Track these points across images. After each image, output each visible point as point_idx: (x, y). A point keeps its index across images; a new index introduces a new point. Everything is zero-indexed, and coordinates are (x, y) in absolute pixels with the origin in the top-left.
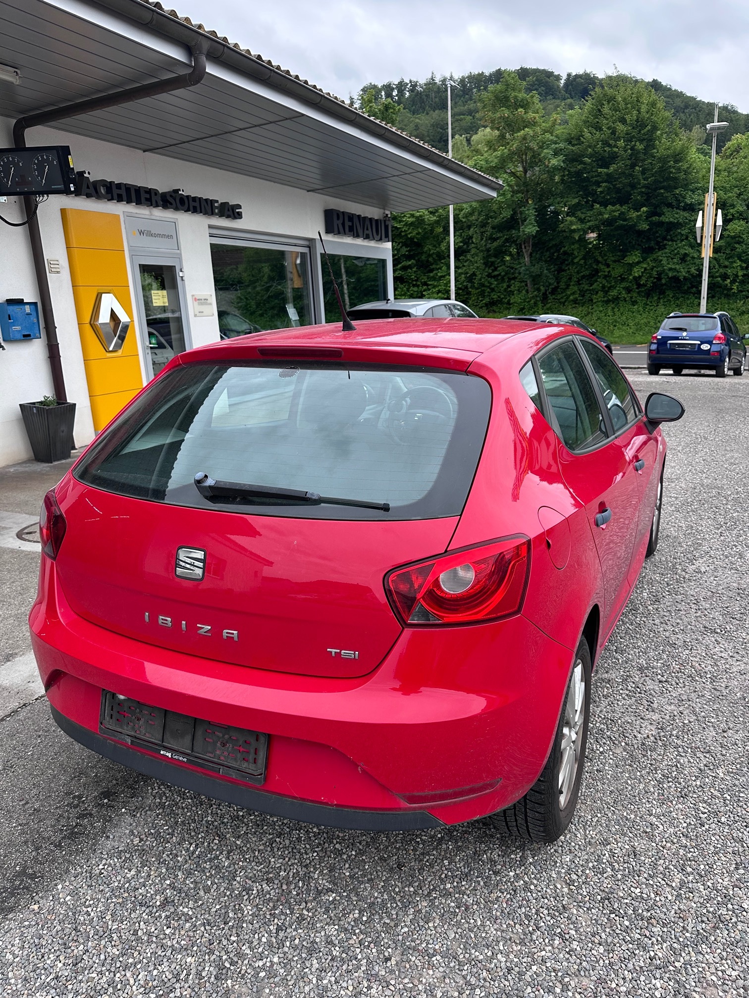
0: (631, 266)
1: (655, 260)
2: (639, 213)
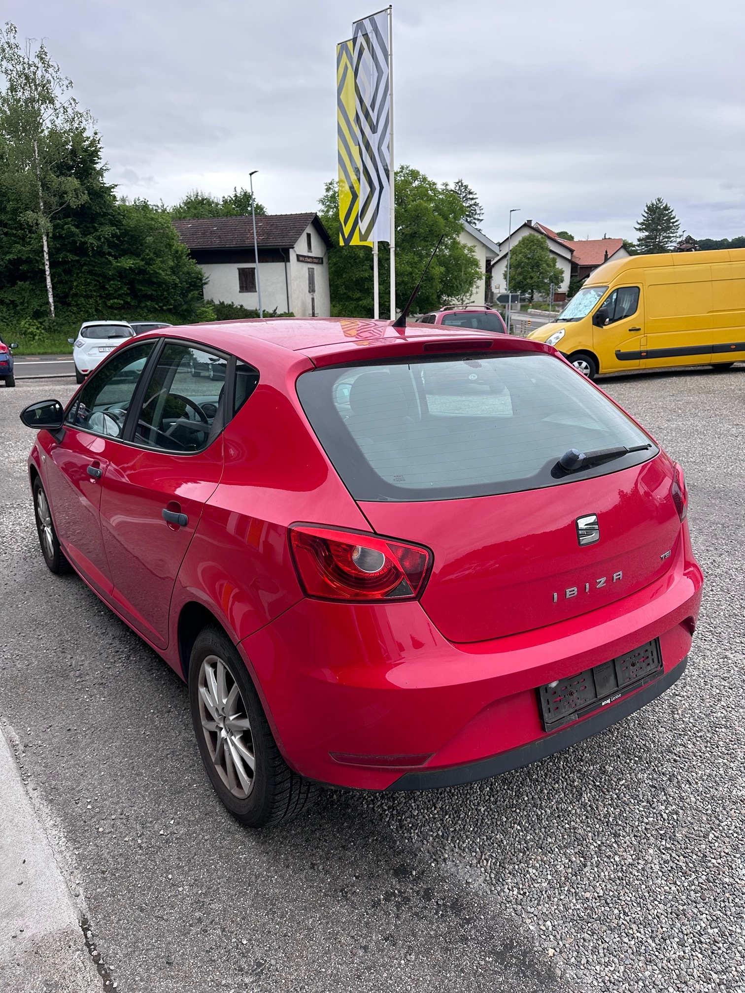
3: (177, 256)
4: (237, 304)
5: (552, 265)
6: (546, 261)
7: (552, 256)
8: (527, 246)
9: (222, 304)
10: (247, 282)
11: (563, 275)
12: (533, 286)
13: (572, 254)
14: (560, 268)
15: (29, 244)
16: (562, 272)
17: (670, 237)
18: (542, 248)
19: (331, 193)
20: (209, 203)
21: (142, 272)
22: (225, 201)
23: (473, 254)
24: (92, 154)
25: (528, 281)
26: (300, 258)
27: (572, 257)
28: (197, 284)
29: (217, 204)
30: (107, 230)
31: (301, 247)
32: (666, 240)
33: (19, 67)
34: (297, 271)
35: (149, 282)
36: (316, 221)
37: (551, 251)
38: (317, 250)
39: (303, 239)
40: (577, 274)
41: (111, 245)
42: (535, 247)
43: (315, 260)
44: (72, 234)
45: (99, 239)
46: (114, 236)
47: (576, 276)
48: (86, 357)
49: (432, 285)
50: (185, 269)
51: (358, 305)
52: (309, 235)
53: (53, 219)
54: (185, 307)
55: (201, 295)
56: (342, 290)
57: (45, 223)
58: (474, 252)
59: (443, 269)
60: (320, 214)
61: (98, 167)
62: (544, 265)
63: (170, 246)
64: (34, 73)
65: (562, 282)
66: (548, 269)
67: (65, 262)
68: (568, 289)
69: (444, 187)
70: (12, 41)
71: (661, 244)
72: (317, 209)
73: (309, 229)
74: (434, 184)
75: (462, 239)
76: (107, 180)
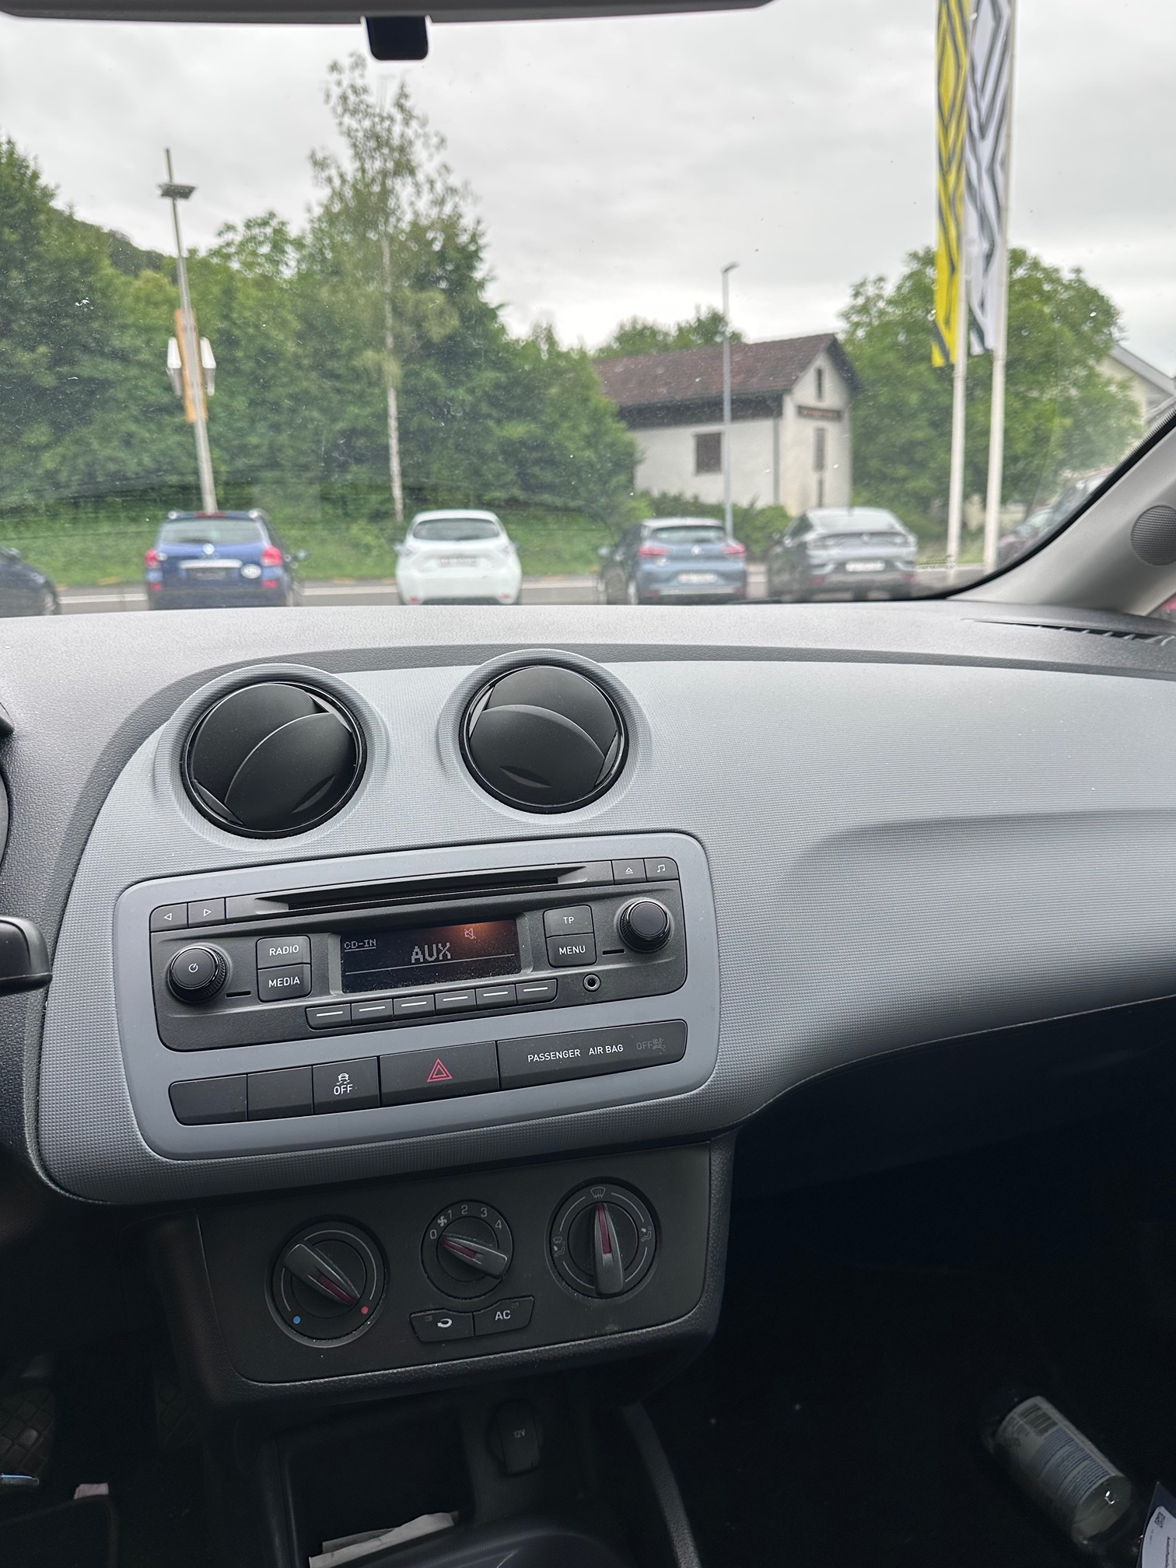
0: (36, 450)
1: (77, 442)
2: (35, 356)
3: (596, 417)
4: (688, 495)
9: (664, 495)
10: (709, 456)
15: (369, 403)
19: (860, 301)
20: (654, 332)
21: (542, 445)
22: (680, 329)
23: (1126, 393)
24: (469, 257)
26: (803, 411)
28: (626, 462)
29: (666, 334)
30: (488, 377)
31: (804, 392)
33: (367, 124)
34: (795, 430)
35: (551, 462)
36: (832, 347)
38: (833, 396)
39: (808, 380)
41: (494, 402)
43: (830, 415)
44: (433, 386)
45: (472, 391)
46: (498, 386)
48: (416, 574)
50: (608, 439)
52: (820, 373)
53: (406, 362)
54: (603, 500)
55: (631, 480)
56: (874, 464)
57: (393, 369)
58: (1128, 390)
60: (841, 337)
61: (478, 275)
63: (585, 400)
64: (389, 130)
67: (421, 430)
69: (1073, 276)
70: (359, 83)
72: (837, 326)
73: (821, 361)
74: (1056, 270)
75: (1105, 369)
76: (490, 296)
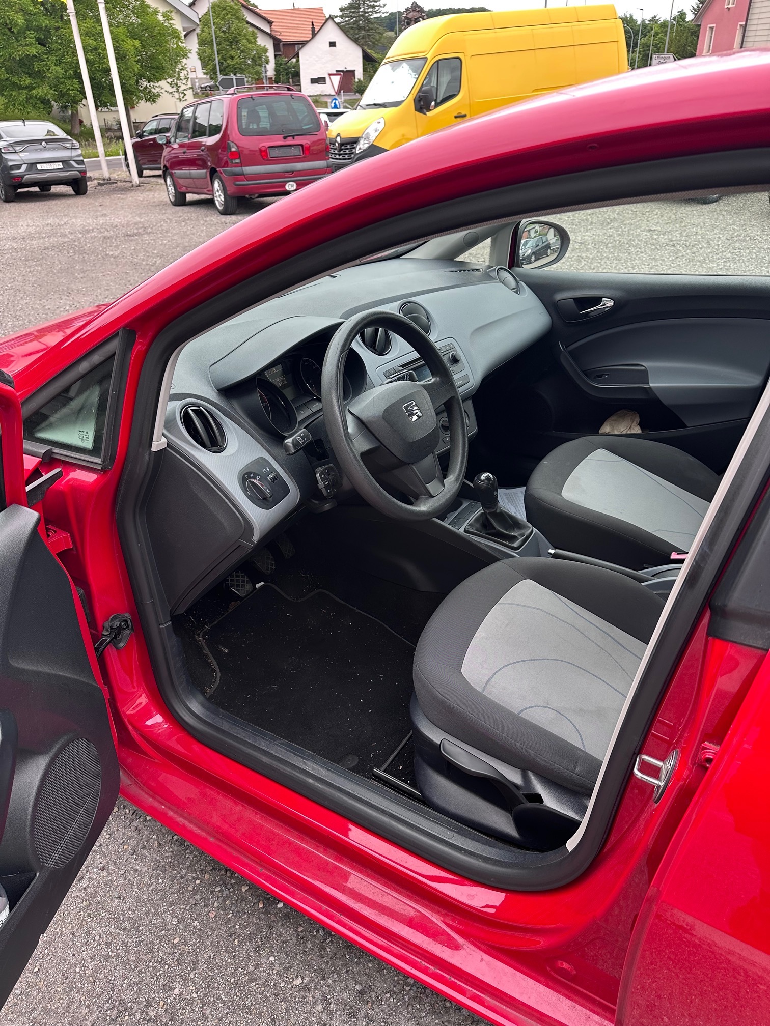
5: (253, 41)
6: (245, 35)
7: (251, 29)
8: (219, 14)
11: (268, 54)
12: (235, 69)
13: (271, 26)
14: (262, 45)
16: (266, 51)
17: (373, 7)
18: (238, 18)
23: (171, 22)
25: (228, 61)
27: (271, 31)
32: (371, 10)
37: (248, 23)
40: (280, 53)
42: (229, 16)
47: (280, 55)
49: (126, 65)
51: (31, 97)
58: (171, 19)
59: (137, 43)
62: (244, 41)
65: (267, 63)
66: (250, 46)
68: (275, 73)
71: (367, 15)
